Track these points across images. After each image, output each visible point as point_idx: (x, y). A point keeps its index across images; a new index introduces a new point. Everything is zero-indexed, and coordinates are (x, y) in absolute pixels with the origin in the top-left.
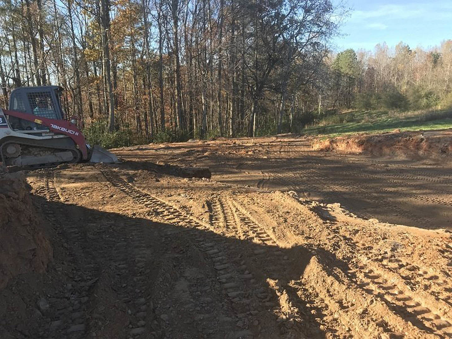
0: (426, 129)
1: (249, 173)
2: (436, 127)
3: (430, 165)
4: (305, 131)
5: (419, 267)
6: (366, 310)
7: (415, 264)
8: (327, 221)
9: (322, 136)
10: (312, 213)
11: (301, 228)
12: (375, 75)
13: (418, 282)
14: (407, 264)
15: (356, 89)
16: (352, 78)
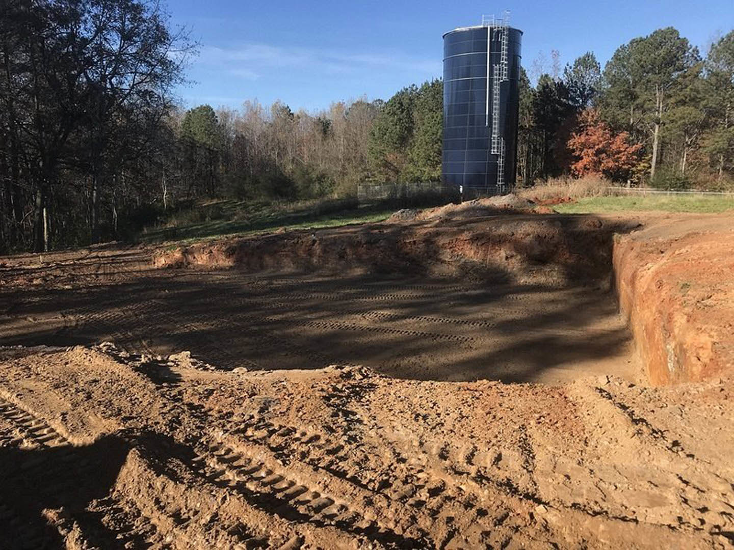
0: (320, 226)
1: (35, 320)
2: (332, 223)
3: (328, 276)
4: (143, 236)
5: (296, 427)
6: (216, 514)
7: (290, 425)
8: (164, 384)
9: (169, 244)
10: (139, 375)
11: (116, 404)
12: (248, 148)
13: (293, 451)
14: (281, 427)
15: (221, 167)
16: (213, 151)
